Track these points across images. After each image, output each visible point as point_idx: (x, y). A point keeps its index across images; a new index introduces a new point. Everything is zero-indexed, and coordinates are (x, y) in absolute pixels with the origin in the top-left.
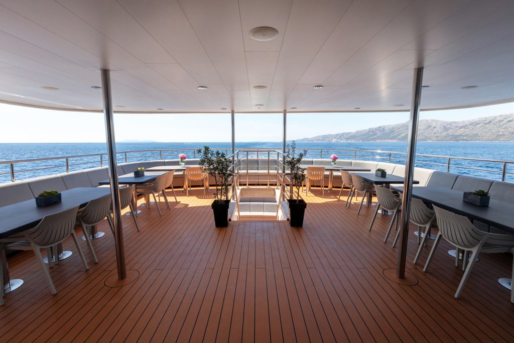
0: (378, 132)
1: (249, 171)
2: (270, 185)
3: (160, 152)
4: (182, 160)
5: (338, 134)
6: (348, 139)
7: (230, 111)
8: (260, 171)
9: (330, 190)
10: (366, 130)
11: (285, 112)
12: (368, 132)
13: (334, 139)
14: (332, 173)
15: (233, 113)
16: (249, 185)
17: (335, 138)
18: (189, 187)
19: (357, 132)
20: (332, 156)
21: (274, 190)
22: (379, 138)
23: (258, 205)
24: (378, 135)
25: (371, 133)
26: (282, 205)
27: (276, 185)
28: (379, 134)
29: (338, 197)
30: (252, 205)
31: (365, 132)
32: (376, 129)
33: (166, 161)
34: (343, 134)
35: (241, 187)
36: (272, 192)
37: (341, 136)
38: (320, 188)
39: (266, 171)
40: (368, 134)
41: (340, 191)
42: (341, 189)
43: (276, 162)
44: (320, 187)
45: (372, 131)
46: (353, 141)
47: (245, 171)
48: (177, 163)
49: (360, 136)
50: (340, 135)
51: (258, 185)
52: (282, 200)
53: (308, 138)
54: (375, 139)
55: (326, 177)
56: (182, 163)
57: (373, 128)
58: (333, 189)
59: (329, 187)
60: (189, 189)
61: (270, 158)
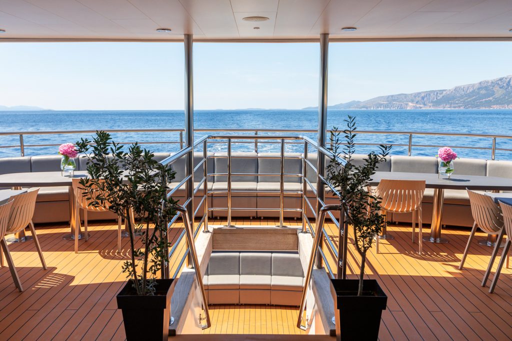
0: (496, 88)
1: (235, 185)
2: (287, 219)
3: (21, 136)
4: (67, 158)
5: (420, 93)
6: (437, 103)
7: (183, 37)
8: (262, 186)
9: (437, 235)
10: (473, 86)
11: (325, 40)
12: (479, 89)
13: (410, 104)
14: (440, 194)
15: (189, 41)
16: (235, 219)
17: (412, 101)
18: (83, 224)
19: (456, 89)
20: (441, 151)
21: (295, 233)
22: (498, 102)
23: (258, 259)
24: (497, 96)
25: (483, 92)
26: (315, 283)
27: (299, 220)
28: (499, 93)
29: (460, 256)
30: (245, 259)
31: (471, 90)
32: (494, 83)
33: (34, 158)
34: (429, 93)
35: (213, 226)
36: (291, 239)
37: (424, 97)
38: (410, 230)
39: (276, 186)
40: (478, 93)
41: (467, 237)
42: (469, 233)
43: (299, 164)
44: (409, 225)
45: (486, 88)
46: (447, 108)
47: (224, 185)
48: (53, 166)
49: (462, 97)
50: (423, 95)
51: (257, 218)
52: (315, 267)
53: (359, 102)
54: (489, 104)
55: (427, 201)
56: (67, 167)
57: (488, 82)
58: (443, 232)
59: (433, 227)
60: (83, 229)
61: (286, 154)
